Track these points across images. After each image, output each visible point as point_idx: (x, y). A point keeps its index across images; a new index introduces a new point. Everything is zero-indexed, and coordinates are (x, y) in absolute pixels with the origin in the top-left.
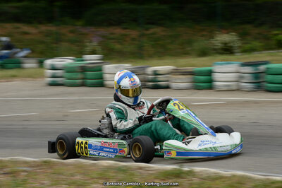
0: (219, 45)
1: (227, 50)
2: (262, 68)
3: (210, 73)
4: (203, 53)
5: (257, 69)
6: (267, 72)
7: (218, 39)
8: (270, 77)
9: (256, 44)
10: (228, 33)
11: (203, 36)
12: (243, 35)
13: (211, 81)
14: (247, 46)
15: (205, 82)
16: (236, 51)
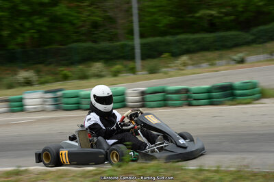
0: (22, 80)
1: (28, 83)
2: (59, 93)
3: (21, 100)
4: (10, 86)
6: (64, 96)
8: (66, 100)
9: (49, 78)
10: (27, 71)
11: (8, 74)
12: (38, 72)
13: (22, 106)
14: (43, 80)
15: (18, 106)
16: (34, 84)
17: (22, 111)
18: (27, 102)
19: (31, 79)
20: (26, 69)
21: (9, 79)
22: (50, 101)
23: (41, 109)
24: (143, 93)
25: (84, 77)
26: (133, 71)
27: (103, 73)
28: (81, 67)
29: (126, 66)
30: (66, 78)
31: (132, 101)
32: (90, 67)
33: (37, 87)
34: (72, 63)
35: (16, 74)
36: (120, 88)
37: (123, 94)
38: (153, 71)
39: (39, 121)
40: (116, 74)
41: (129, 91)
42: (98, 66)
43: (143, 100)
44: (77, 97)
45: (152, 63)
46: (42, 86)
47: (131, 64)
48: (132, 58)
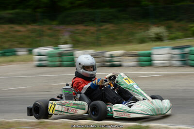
0: (153, 36)
1: (159, 38)
2: (187, 50)
3: (150, 55)
4: (142, 41)
7: (152, 31)
9: (179, 34)
10: (158, 27)
11: (141, 29)
12: (169, 28)
13: (151, 61)
14: (173, 35)
15: (147, 61)
16: (165, 39)
17: (151, 65)
18: (155, 57)
19: (161, 35)
20: (157, 25)
21: (141, 34)
22: (178, 57)
23: (168, 65)
35: (148, 30)
39: (165, 76)
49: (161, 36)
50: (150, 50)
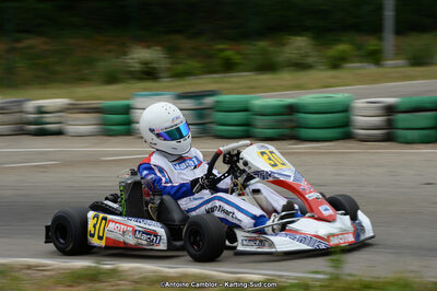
0: (137, 67)
1: (149, 74)
2: (209, 101)
3: (127, 110)
4: (112, 79)
5: (201, 104)
6: (217, 108)
7: (135, 56)
8: (220, 116)
9: (193, 64)
10: (148, 47)
11: (109, 51)
12: (172, 51)
13: (129, 123)
14: (180, 68)
15: (121, 124)
16: (162, 75)
17: (129, 133)
18: (138, 114)
19: (155, 65)
20: (146, 42)
21: (110, 62)
24: (390, 110)
25: (268, 67)
26: (375, 57)
27: (310, 60)
28: (262, 44)
29: (359, 47)
30: (229, 67)
31: (365, 126)
32: (283, 45)
33: (165, 82)
34: (245, 35)
35: (125, 54)
36: (338, 95)
37: (346, 109)
38: (419, 60)
40: (336, 63)
41: (359, 104)
42: (299, 44)
43: (390, 125)
44: (246, 110)
45: (418, 41)
46: (179, 82)
47: (371, 43)
48: (376, 29)
49: (154, 69)
50: (128, 99)
